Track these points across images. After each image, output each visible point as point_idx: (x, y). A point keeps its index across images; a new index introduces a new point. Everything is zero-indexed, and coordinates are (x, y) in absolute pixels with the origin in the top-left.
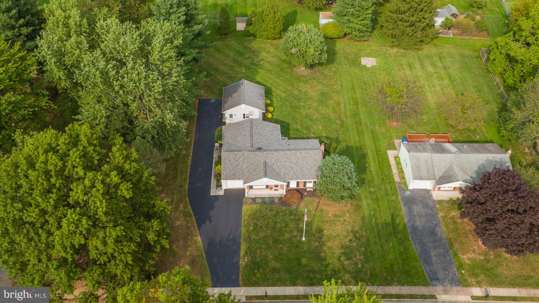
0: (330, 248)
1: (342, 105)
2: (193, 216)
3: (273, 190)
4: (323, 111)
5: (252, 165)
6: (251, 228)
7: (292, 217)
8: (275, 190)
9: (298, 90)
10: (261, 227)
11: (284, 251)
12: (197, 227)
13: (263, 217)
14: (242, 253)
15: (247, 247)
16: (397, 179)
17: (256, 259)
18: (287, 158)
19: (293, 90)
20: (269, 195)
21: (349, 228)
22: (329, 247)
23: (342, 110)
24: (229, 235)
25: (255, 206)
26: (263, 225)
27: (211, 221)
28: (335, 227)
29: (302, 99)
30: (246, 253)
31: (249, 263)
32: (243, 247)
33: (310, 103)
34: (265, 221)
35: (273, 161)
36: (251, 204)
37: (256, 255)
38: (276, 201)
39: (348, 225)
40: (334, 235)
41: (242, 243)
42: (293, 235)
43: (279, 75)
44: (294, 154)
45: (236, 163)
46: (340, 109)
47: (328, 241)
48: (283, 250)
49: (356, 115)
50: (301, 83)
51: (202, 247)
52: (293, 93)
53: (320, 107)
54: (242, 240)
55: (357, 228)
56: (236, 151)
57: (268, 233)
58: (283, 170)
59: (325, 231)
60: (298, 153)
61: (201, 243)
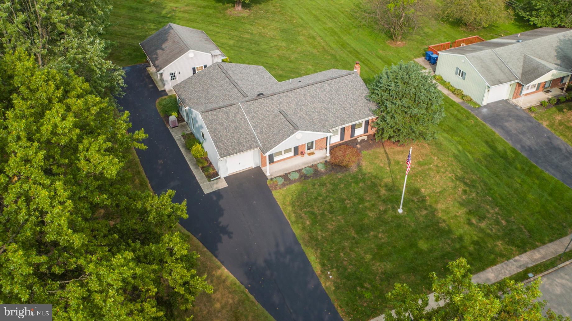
0: (446, 211)
1: (319, 39)
2: (192, 236)
3: (306, 155)
4: (299, 49)
5: (263, 120)
6: (308, 223)
7: (361, 185)
8: (310, 154)
9: (248, 33)
10: (323, 214)
11: (383, 241)
12: (209, 253)
13: (316, 198)
14: (317, 268)
15: (318, 254)
17: (345, 269)
18: (313, 97)
19: (241, 34)
20: (304, 164)
21: (450, 175)
22: (443, 211)
23: (323, 44)
24: (277, 245)
25: (293, 187)
26: (324, 211)
27: (230, 234)
28: (431, 180)
29: (261, 42)
30: (323, 265)
31: (339, 281)
32: (313, 258)
33: (275, 44)
34: (323, 203)
35: (293, 106)
36: (284, 185)
37: (342, 262)
38: (321, 168)
39: (446, 170)
40: (438, 190)
41: (306, 253)
42: (380, 210)
43: (210, 22)
44: (321, 88)
45: (233, 125)
46: (319, 43)
47: (437, 202)
48: (380, 239)
49: (343, 45)
50: (246, 25)
51: (238, 282)
53: (292, 46)
54: (302, 246)
55: (460, 173)
56: (225, 107)
57: (340, 222)
58: (316, 116)
59: (423, 190)
60: (326, 85)
61: (232, 277)
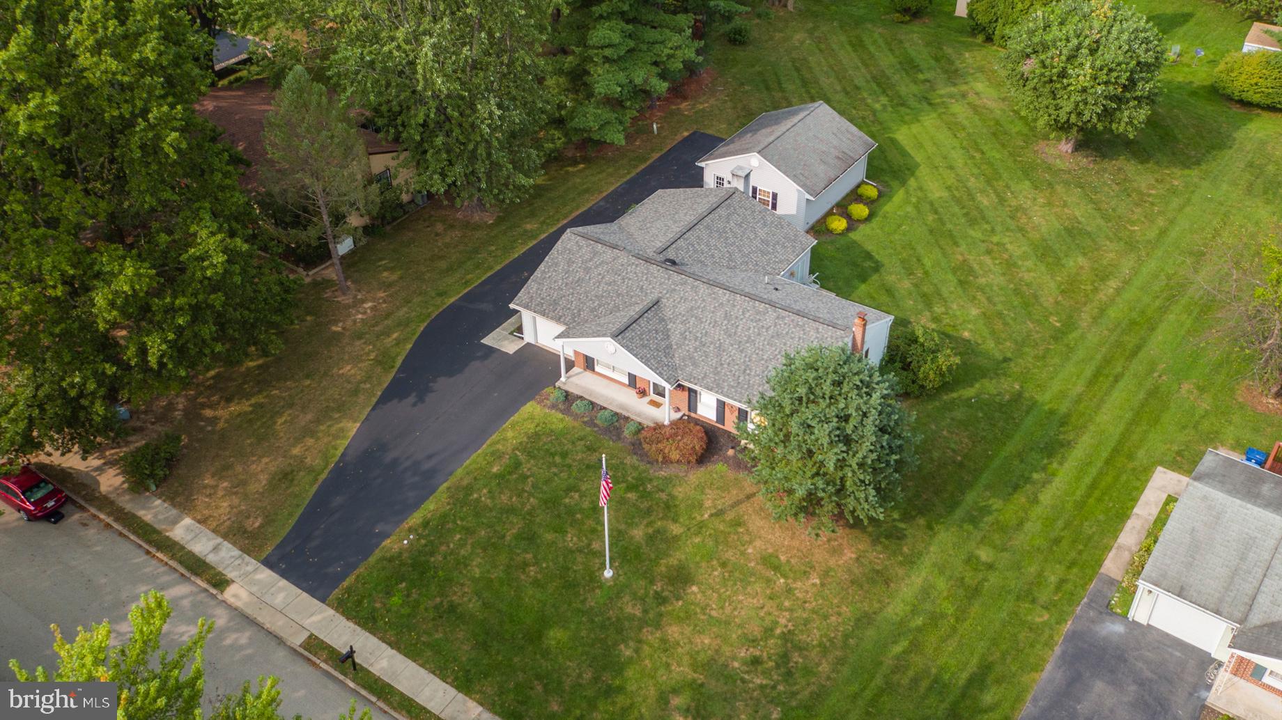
0: (666, 646)
1: (1113, 284)
2: (395, 370)
3: (647, 399)
4: (1028, 277)
5: (619, 295)
6: (495, 470)
7: (632, 496)
8: (653, 403)
9: (998, 195)
10: (524, 478)
11: (523, 577)
12: (374, 400)
13: (553, 455)
14: (416, 519)
15: (443, 510)
16: (1113, 565)
17: (432, 554)
18: (727, 316)
19: (982, 191)
20: (622, 406)
21: (783, 621)
22: (664, 641)
23: (1102, 296)
24: (430, 457)
25: (558, 420)
26: (532, 475)
27: (421, 399)
28: (736, 593)
29: (987, 222)
30: (426, 524)
31: (405, 555)
32: (430, 507)
33: (1006, 240)
34: (549, 468)
35: (682, 308)
36: (554, 406)
37: (441, 544)
38: (627, 432)
39: (791, 610)
40: (714, 613)
41: (437, 494)
42: (589, 545)
43: (976, 143)
46: (1096, 290)
47: (680, 620)
48: (524, 572)
50: (1027, 183)
51: (339, 452)
52: (973, 199)
53: (1029, 264)
54: (445, 485)
55: (814, 636)
56: (604, 244)
57: (523, 505)
58: (691, 346)
59: (695, 589)
61: (346, 442)
